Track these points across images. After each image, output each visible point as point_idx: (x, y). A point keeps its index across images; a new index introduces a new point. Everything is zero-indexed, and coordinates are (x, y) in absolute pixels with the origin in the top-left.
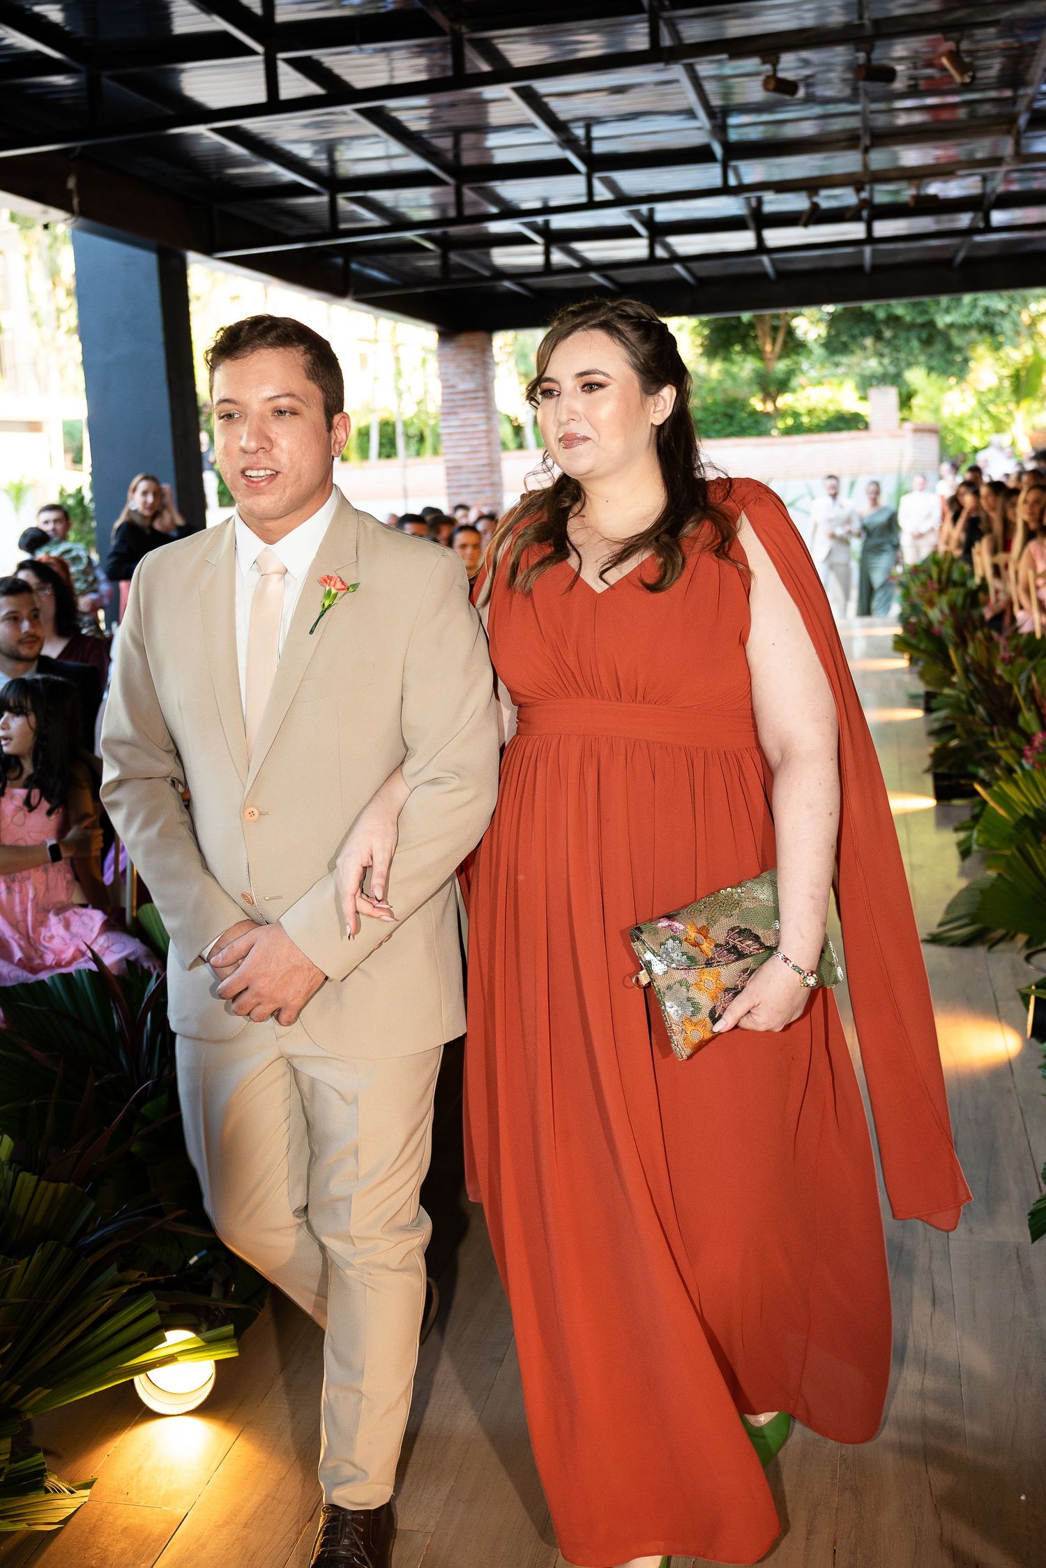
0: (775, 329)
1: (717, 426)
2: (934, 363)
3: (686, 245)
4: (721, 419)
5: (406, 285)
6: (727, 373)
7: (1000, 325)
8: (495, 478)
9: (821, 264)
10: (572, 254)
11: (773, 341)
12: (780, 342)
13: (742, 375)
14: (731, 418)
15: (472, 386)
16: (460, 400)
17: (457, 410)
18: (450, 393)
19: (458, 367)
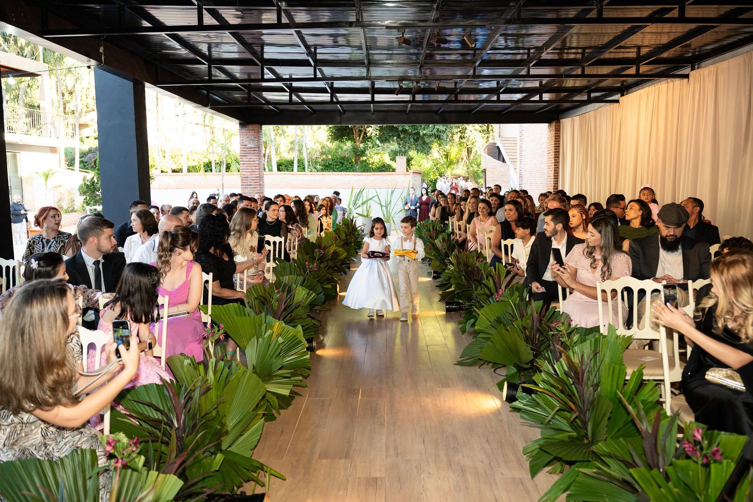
0: (361, 131)
1: (337, 167)
2: (418, 148)
3: (342, 97)
5: (230, 104)
6: (339, 147)
8: (261, 182)
9: (390, 109)
10: (299, 97)
11: (360, 136)
12: (362, 136)
13: (345, 148)
14: (343, 164)
15: (253, 146)
16: (248, 151)
17: (247, 154)
18: (244, 148)
19: (248, 138)
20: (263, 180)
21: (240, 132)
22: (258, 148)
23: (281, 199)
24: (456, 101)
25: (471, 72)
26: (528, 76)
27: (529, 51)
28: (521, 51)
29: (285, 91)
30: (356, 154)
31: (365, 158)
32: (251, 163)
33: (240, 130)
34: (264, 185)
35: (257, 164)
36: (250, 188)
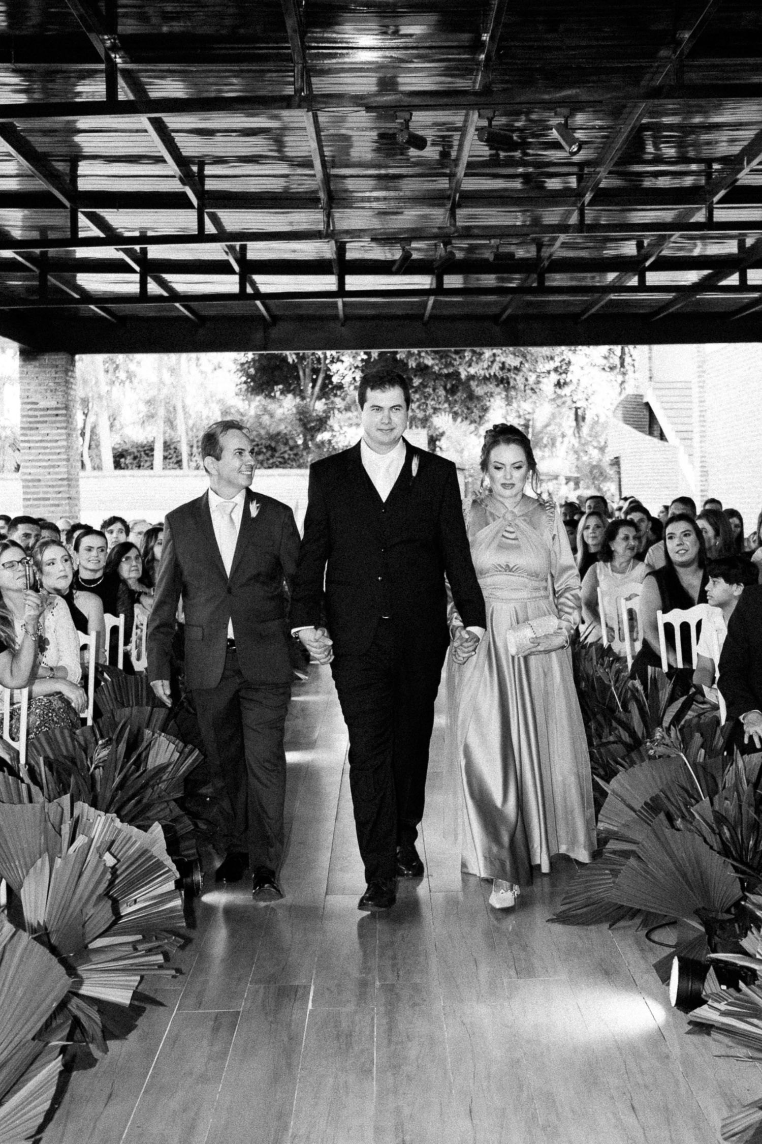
0: (316, 371)
2: (455, 409)
3: (268, 283)
4: (264, 450)
6: (265, 410)
7: (515, 380)
8: (73, 492)
9: (385, 311)
10: (163, 284)
11: (314, 382)
12: (320, 383)
13: (279, 413)
14: (274, 450)
15: (53, 404)
16: (41, 416)
17: (38, 425)
18: (30, 409)
19: (40, 385)
20: (78, 486)
21: (22, 372)
22: (66, 408)
24: (543, 289)
25: (574, 219)
26: (710, 224)
27: (711, 167)
28: (694, 167)
29: (130, 270)
30: (304, 425)
31: (327, 436)
32: (49, 445)
33: (21, 366)
34: (78, 499)
35: (63, 447)
36: (44, 506)
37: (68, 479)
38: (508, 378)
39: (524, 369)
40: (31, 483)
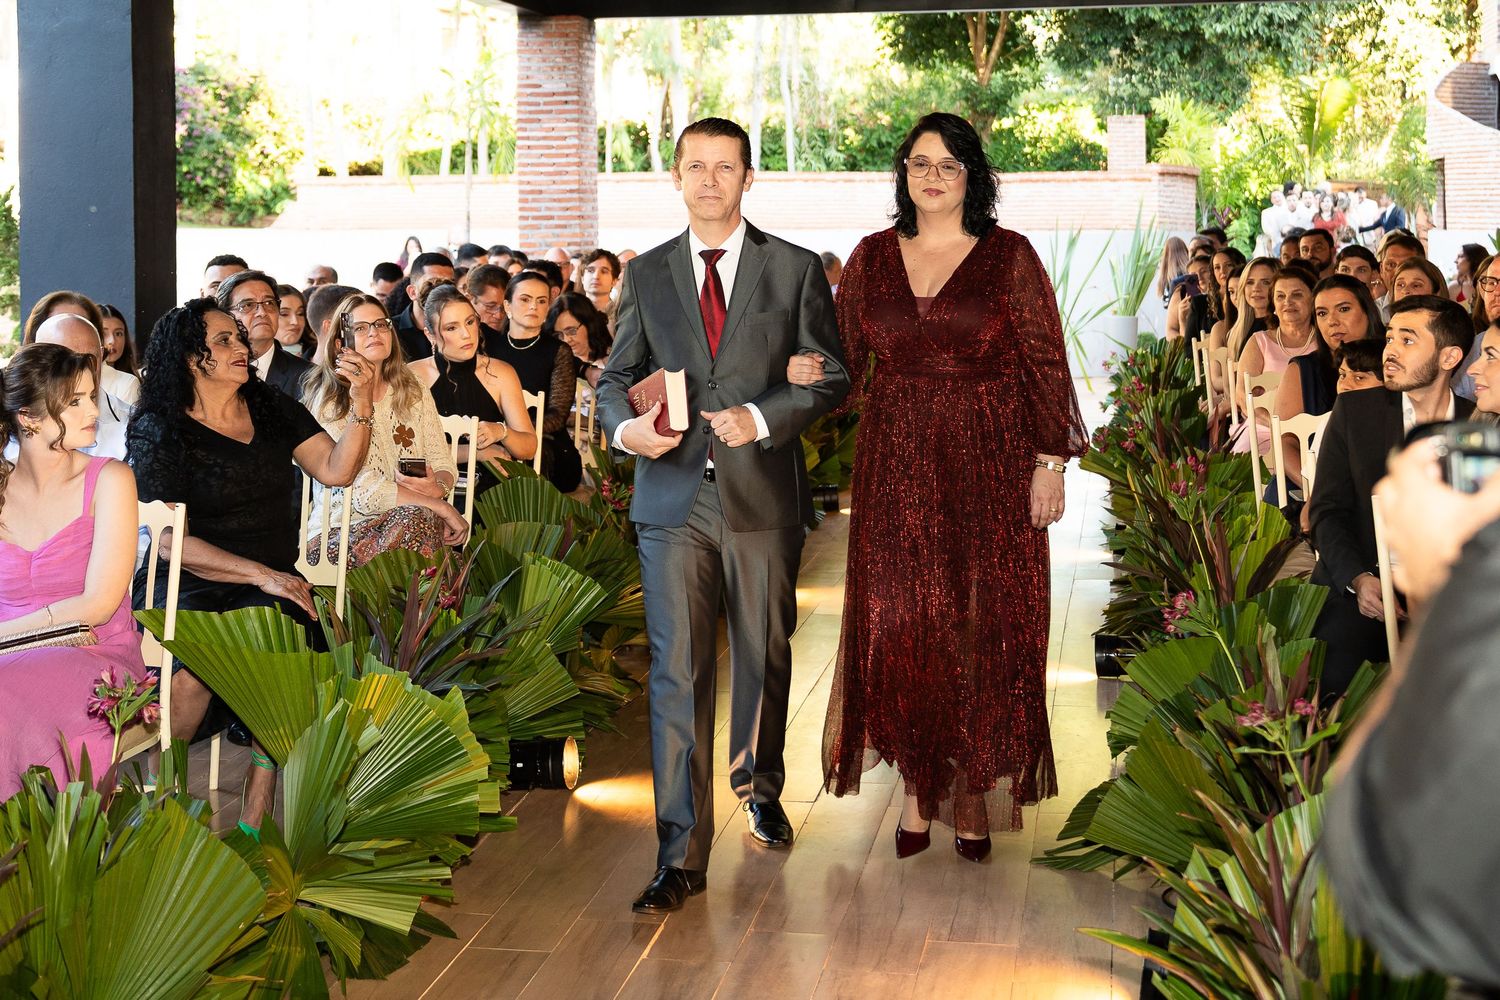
6: (931, 84)
8: (586, 209)
11: (990, 43)
12: (997, 46)
15: (561, 87)
16: (545, 104)
17: (540, 116)
18: (531, 94)
19: (544, 61)
20: (595, 200)
21: (521, 43)
22: (580, 92)
23: (603, 262)
30: (974, 106)
31: (1007, 123)
32: (554, 143)
33: (520, 35)
34: (595, 218)
35: (574, 146)
36: (547, 227)
37: (578, 191)
38: (1278, 38)
39: (1304, 24)
40: (529, 195)
